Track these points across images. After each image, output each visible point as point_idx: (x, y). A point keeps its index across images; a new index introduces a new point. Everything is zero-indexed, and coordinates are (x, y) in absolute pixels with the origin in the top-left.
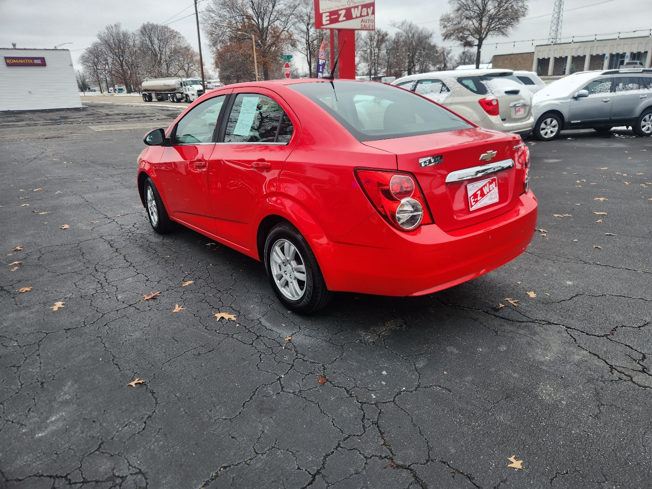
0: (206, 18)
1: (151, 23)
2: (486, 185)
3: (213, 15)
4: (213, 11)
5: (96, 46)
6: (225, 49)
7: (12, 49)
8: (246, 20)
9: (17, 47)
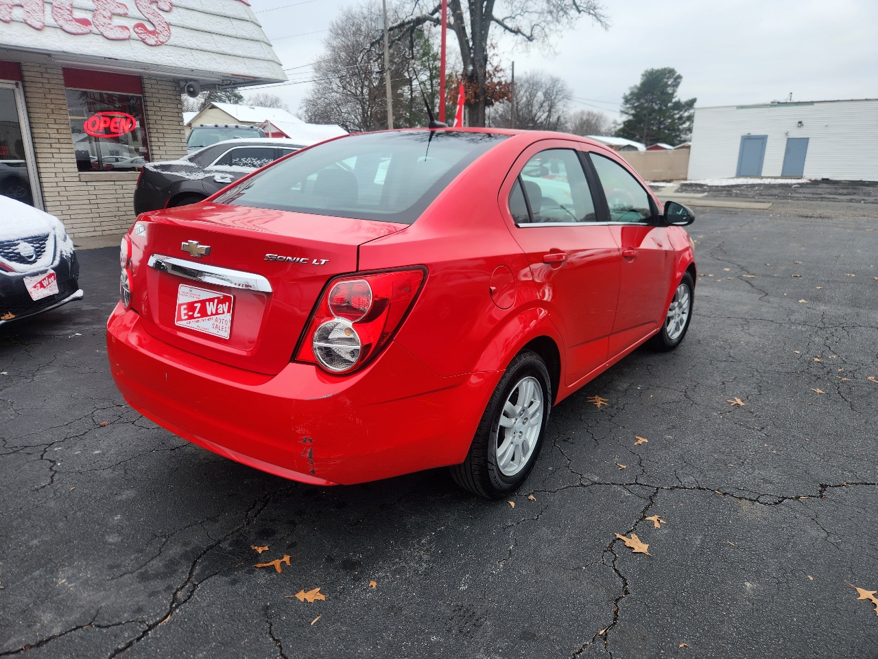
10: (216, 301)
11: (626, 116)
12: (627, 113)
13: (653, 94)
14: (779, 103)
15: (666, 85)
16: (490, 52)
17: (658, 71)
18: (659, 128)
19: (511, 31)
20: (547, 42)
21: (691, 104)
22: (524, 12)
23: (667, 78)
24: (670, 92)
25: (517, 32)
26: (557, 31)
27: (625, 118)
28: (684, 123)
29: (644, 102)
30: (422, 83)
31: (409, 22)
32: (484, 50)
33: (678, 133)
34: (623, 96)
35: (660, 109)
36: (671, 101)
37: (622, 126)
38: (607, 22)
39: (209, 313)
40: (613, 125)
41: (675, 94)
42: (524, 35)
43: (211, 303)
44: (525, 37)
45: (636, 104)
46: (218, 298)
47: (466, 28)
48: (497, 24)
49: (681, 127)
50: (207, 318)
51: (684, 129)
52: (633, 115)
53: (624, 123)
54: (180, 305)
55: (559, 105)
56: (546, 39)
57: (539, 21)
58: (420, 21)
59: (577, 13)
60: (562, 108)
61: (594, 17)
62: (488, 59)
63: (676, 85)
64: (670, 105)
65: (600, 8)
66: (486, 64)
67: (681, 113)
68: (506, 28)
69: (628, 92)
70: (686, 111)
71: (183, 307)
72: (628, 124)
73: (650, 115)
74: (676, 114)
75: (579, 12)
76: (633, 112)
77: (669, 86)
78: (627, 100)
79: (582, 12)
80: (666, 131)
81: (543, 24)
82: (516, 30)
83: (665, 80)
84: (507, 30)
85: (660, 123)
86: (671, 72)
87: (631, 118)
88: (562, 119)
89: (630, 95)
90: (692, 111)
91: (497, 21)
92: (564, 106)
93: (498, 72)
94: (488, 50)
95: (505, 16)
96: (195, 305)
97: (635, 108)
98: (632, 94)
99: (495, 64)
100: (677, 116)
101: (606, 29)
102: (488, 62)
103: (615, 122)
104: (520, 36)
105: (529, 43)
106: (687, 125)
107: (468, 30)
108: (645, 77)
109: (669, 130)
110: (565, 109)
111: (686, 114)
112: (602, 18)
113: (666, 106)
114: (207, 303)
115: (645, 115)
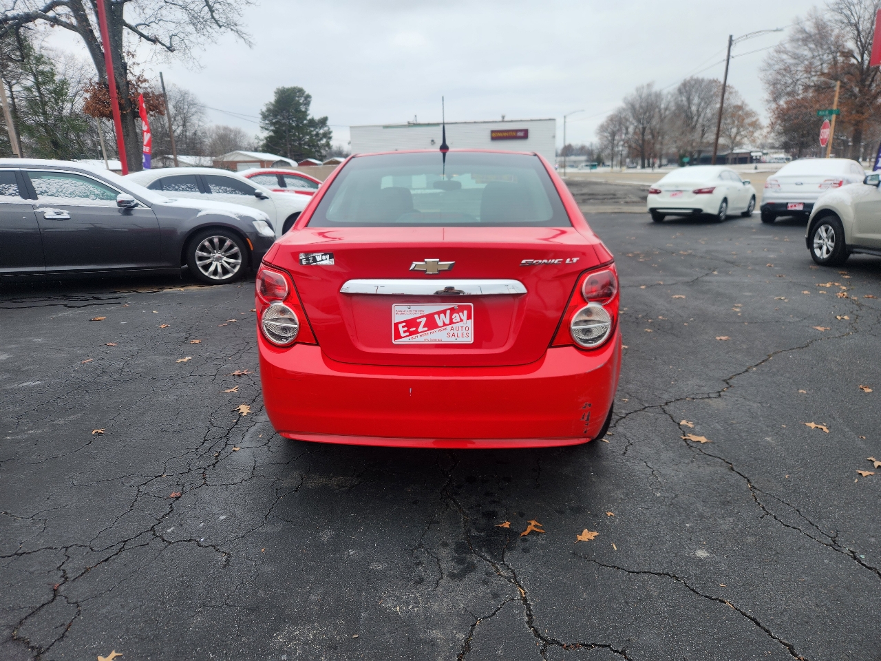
0: (772, 62)
1: (695, 77)
2: (444, 312)
3: (784, 56)
4: (786, 52)
5: (621, 111)
6: (797, 105)
7: (500, 122)
8: (840, 59)
9: (506, 119)
10: (448, 312)
11: (267, 132)
12: (267, 129)
13: (288, 111)
14: (414, 124)
15: (299, 104)
16: (128, 61)
17: (288, 90)
18: (300, 144)
19: (148, 39)
20: (189, 54)
21: (323, 121)
22: (159, 20)
23: (298, 97)
24: (303, 110)
25: (154, 40)
26: (199, 43)
27: (266, 134)
28: (321, 139)
29: (281, 118)
30: (28, 89)
31: (14, 18)
32: (122, 58)
33: (318, 149)
34: (260, 112)
35: (297, 125)
36: (306, 119)
37: (265, 142)
38: (250, 40)
39: (440, 324)
40: (256, 141)
41: (308, 112)
42: (163, 45)
43: (442, 315)
44: (164, 47)
45: (274, 121)
46: (451, 309)
47: (94, 31)
48: (130, 30)
49: (319, 143)
50: (437, 330)
51: (323, 145)
52: (273, 131)
53: (266, 138)
54: (396, 325)
55: (194, 119)
56: (187, 51)
57: (176, 32)
58: (29, 18)
59: (218, 28)
60: (196, 122)
61: (236, 33)
62: (128, 68)
63: (307, 103)
64: (305, 122)
65: (241, 25)
66: (126, 73)
67: (317, 130)
68: (142, 35)
69: (264, 109)
70: (320, 128)
71: (400, 326)
72: (270, 140)
73: (290, 131)
74: (313, 131)
75: (220, 27)
76: (272, 128)
77: (301, 104)
78: (265, 117)
79: (223, 27)
80: (306, 147)
81: (182, 35)
82: (153, 38)
83: (297, 99)
84: (142, 38)
85: (300, 139)
86: (301, 91)
87: (272, 134)
88: (199, 133)
89: (266, 111)
90: (326, 129)
91: (130, 27)
92: (199, 120)
93: (142, 82)
94: (125, 58)
95: (138, 22)
96: (418, 320)
97: (272, 124)
98: (269, 110)
99: (137, 73)
100: (314, 133)
101: (250, 46)
102: (128, 71)
103: (257, 138)
104: (159, 45)
105: (169, 53)
106: (324, 141)
107: (97, 34)
108: (278, 95)
109: (309, 146)
110: (201, 123)
111: (321, 131)
112: (244, 35)
113: (302, 123)
114: (436, 316)
115: (285, 132)
